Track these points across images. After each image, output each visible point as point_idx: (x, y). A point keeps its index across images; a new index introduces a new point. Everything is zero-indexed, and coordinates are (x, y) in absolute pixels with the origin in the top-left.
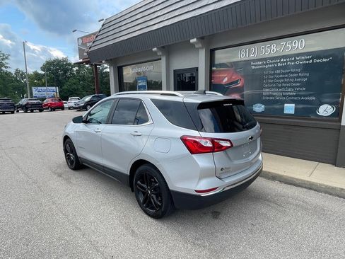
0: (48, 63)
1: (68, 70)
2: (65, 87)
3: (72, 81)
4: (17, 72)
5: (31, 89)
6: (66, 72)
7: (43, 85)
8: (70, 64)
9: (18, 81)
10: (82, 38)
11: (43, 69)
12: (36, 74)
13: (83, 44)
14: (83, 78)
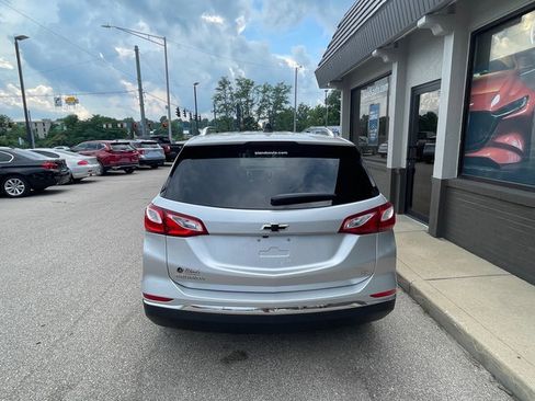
4: (301, 107)
12: (319, 109)
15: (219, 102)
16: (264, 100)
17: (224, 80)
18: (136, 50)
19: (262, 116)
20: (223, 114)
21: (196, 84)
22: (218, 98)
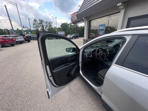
0: (62, 24)
2: (66, 32)
3: (68, 30)
4: (55, 27)
5: (58, 32)
6: (67, 27)
7: (61, 31)
8: (68, 25)
9: (55, 30)
10: (72, 14)
11: (61, 26)
12: (59, 28)
13: (73, 17)
14: (72, 29)
15: (35, 25)
16: (46, 25)
17: (35, 19)
18: (5, 6)
19: (46, 29)
20: (36, 28)
21: (29, 19)
22: (34, 24)
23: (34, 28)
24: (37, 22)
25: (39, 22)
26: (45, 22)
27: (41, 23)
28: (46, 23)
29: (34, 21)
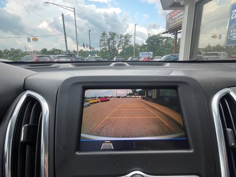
0: (149, 38)
1: (160, 41)
7: (145, 51)
11: (146, 42)
12: (143, 45)
13: (170, 18)
14: (168, 46)
15: (102, 42)
16: (120, 41)
17: (104, 33)
18: (63, 15)
19: (120, 48)
20: (104, 47)
21: (90, 31)
22: (101, 40)
23: (100, 46)
24: (106, 36)
25: (109, 36)
26: (119, 36)
27: (112, 38)
28: (120, 38)
29: (101, 35)
